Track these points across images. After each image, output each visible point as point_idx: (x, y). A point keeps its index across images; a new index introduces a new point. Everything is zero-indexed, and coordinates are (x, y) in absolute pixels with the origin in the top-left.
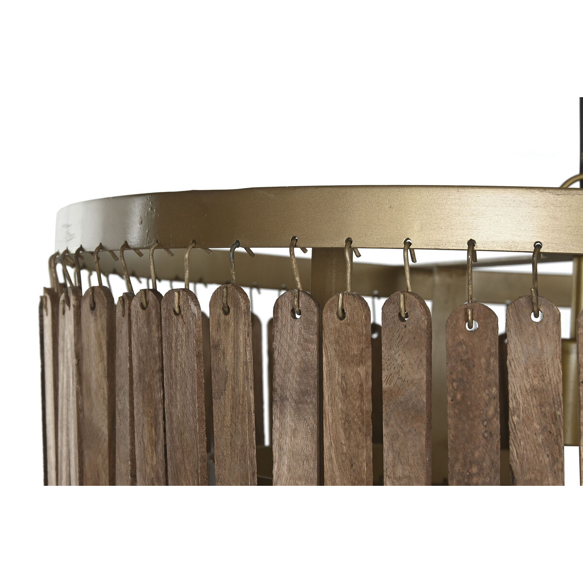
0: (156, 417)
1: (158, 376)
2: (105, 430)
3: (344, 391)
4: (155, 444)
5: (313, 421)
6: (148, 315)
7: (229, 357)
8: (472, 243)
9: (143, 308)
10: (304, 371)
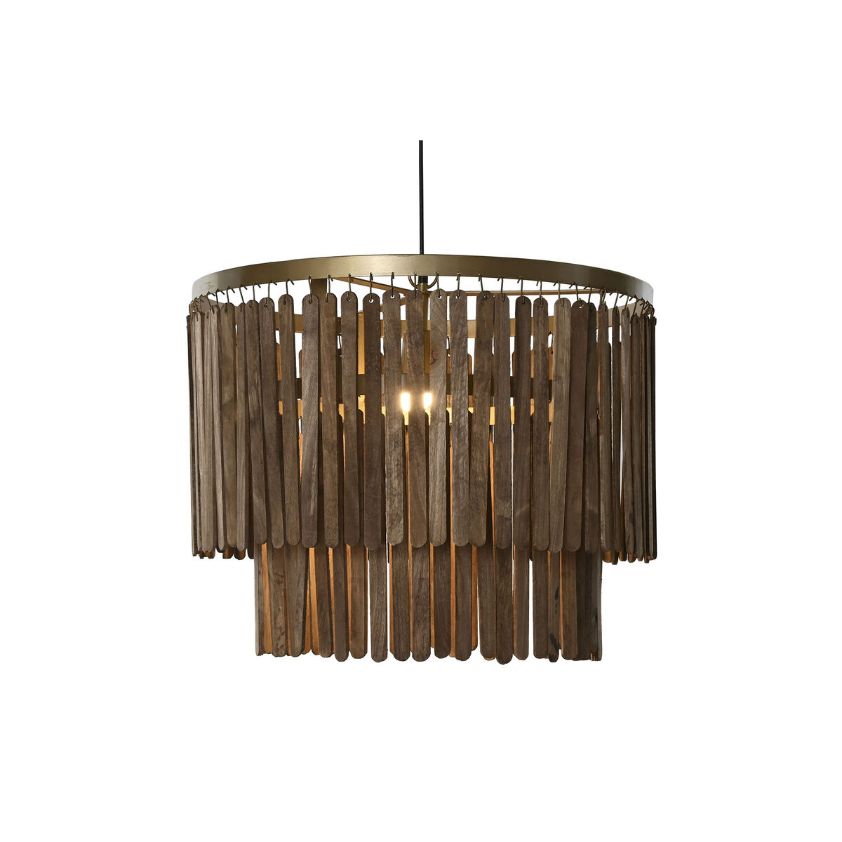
0: (256, 346)
1: (257, 332)
2: (232, 357)
3: (328, 327)
4: (255, 357)
5: (316, 338)
6: (253, 310)
7: (286, 320)
8: (371, 274)
9: (250, 307)
10: (313, 322)
